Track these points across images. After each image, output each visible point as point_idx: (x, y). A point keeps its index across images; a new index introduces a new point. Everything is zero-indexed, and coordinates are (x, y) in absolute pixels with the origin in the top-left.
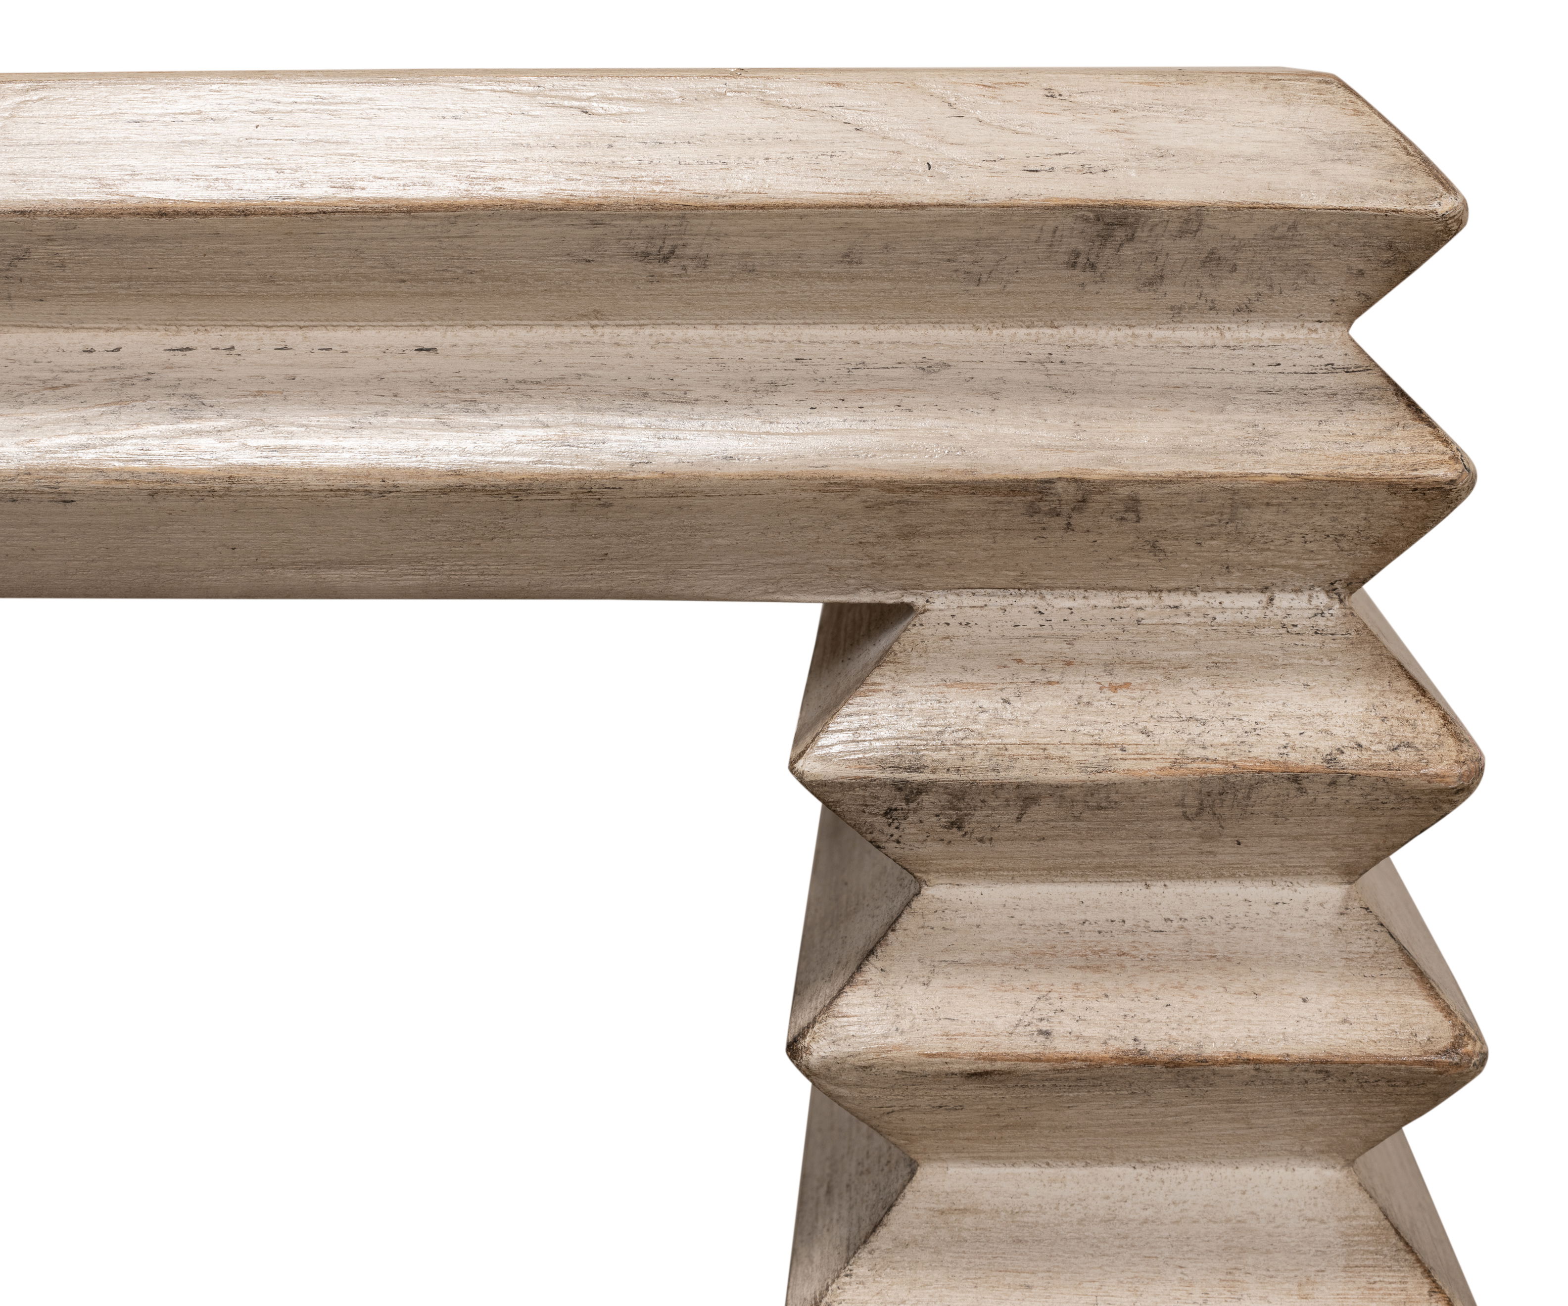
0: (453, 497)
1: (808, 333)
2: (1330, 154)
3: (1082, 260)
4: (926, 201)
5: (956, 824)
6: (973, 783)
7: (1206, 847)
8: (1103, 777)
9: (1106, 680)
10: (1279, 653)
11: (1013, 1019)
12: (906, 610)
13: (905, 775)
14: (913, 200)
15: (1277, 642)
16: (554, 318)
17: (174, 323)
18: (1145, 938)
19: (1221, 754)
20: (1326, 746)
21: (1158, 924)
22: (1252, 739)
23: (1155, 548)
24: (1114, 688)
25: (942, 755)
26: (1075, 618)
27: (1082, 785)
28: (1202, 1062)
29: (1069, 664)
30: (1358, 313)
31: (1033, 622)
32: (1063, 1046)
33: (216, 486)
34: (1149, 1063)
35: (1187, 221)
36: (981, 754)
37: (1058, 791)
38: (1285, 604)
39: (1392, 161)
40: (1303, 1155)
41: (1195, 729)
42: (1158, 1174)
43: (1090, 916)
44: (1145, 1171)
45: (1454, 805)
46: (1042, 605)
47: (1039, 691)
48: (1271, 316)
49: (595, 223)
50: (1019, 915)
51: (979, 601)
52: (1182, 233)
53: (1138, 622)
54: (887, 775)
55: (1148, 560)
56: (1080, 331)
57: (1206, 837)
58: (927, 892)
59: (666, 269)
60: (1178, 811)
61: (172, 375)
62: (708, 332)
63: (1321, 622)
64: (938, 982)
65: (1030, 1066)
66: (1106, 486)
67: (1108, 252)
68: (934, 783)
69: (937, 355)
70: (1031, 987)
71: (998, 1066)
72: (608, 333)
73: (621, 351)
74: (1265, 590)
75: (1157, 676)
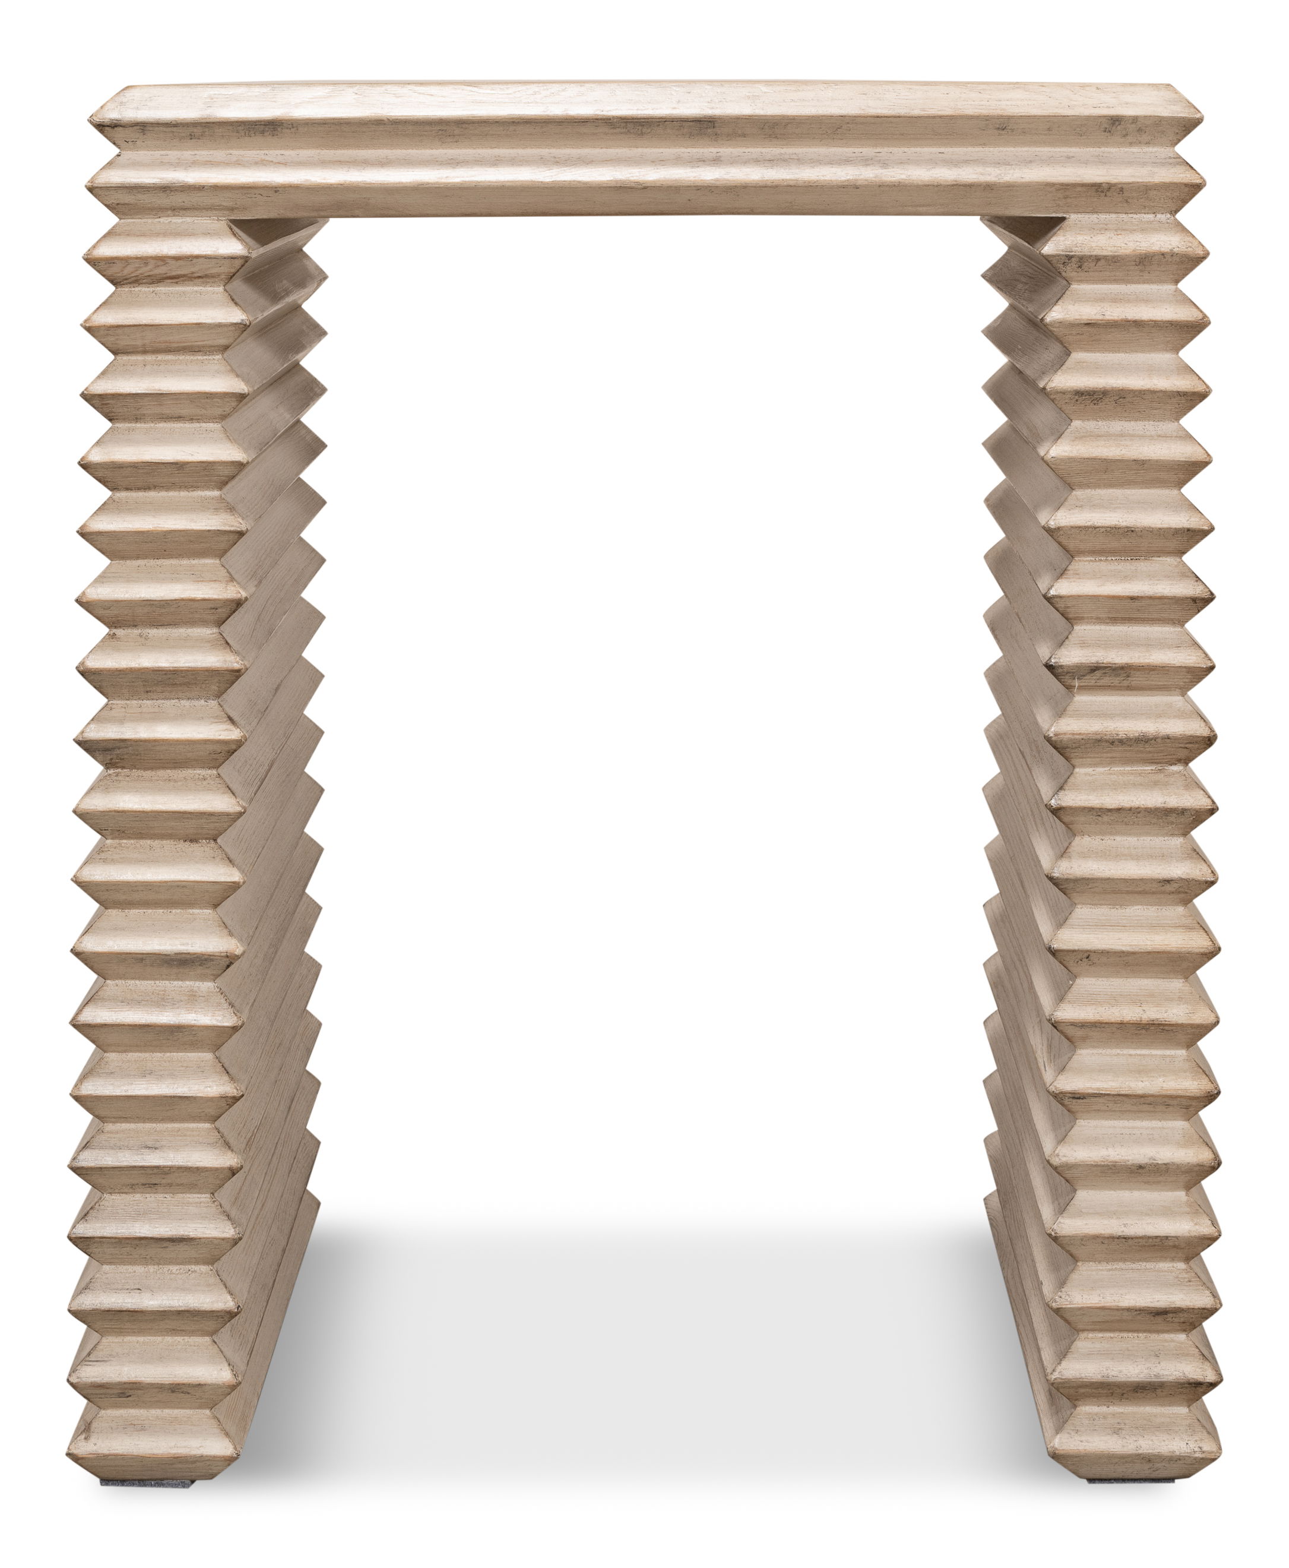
0: (955, 187)
1: (1038, 149)
2: (1169, 103)
3: (1107, 130)
4: (1069, 115)
5: (1080, 267)
6: (1085, 255)
7: (1141, 274)
8: (1116, 254)
9: (1116, 233)
10: (1157, 227)
11: (1096, 312)
12: (1063, 219)
13: (1068, 253)
14: (1066, 114)
15: (1159, 224)
16: (973, 145)
17: (876, 145)
18: (1127, 296)
19: (1145, 249)
20: (1171, 247)
21: (1129, 293)
22: (1152, 246)
23: (1127, 202)
24: (1118, 235)
25: (1077, 249)
26: (1106, 220)
27: (1112, 256)
28: (1142, 321)
29: (1106, 229)
30: (1176, 144)
31: (1096, 221)
32: (1108, 317)
33: (896, 184)
34: (1129, 321)
35: (1134, 120)
36: (1086, 249)
37: (1105, 257)
38: (1159, 217)
39: (1185, 105)
40: (1166, 351)
41: (1138, 243)
43: (1112, 291)
44: (1127, 354)
45: (1202, 261)
46: (1098, 217)
47: (1099, 235)
48: (1155, 145)
49: (987, 120)
50: (1095, 291)
51: (1083, 216)
52: (1133, 123)
53: (1123, 221)
54: (1064, 253)
55: (1125, 205)
56: (1106, 149)
57: (1141, 271)
58: (1073, 284)
59: (1003, 132)
60: (1134, 263)
62: (1012, 149)
63: (1169, 221)
64: (1076, 305)
65: (1100, 322)
66: (1115, 185)
67: (1114, 128)
68: (1075, 255)
69: (1071, 155)
70: (1099, 306)
71: (1093, 322)
72: (987, 149)
73: (991, 153)
74: (1154, 213)
75: (1128, 232)
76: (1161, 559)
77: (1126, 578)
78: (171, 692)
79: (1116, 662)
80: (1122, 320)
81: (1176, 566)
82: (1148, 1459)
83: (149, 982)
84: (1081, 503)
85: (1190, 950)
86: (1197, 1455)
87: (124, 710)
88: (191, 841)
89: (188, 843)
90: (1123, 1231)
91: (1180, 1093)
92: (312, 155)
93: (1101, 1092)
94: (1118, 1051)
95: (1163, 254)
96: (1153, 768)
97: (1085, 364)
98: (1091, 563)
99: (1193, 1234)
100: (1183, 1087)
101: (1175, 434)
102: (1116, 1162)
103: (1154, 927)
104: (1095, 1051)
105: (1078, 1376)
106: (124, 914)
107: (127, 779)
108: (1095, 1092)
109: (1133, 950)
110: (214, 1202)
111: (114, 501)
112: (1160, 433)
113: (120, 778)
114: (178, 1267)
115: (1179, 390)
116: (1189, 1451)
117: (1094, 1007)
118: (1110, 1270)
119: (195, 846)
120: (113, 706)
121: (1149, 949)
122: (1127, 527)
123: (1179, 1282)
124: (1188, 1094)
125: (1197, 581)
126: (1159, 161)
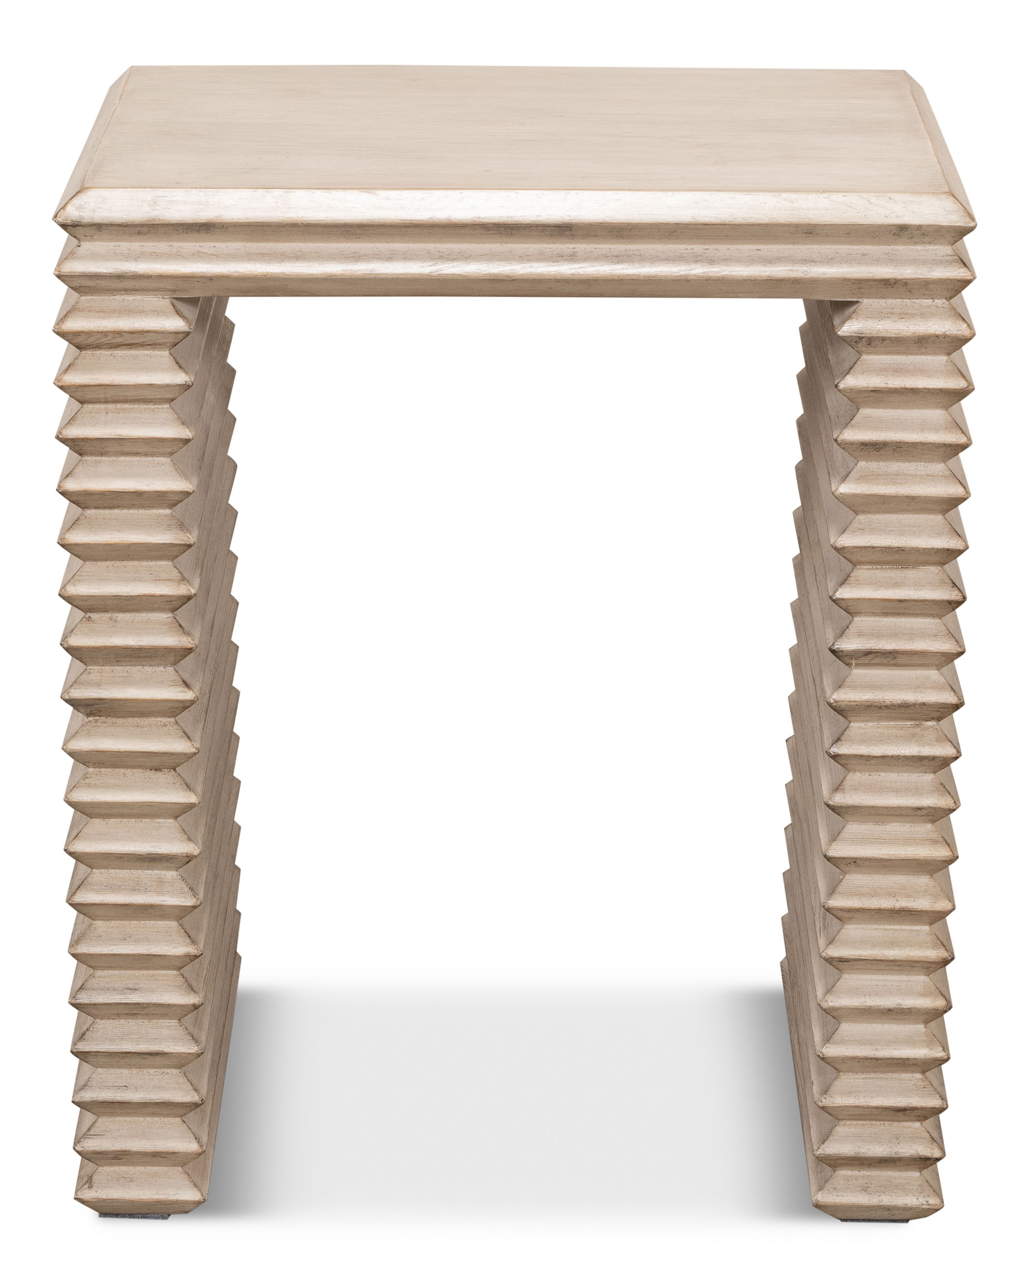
0: (768, 281)
1: (838, 247)
3: (896, 234)
4: (865, 224)
5: (869, 344)
6: (872, 337)
7: (919, 349)
8: (899, 336)
9: (900, 317)
10: (935, 312)
11: (880, 381)
12: (858, 302)
13: (860, 335)
14: (862, 223)
15: (934, 310)
16: (785, 243)
17: (705, 244)
18: (907, 366)
19: (923, 332)
20: (944, 330)
21: (909, 364)
22: (929, 329)
23: (910, 291)
24: (901, 318)
25: (867, 331)
26: (893, 304)
27: (895, 337)
28: (917, 389)
29: (892, 313)
31: (884, 305)
32: (890, 385)
34: (907, 389)
35: (918, 228)
36: (875, 331)
37: (890, 338)
38: (937, 302)
39: (961, 214)
40: (937, 408)
41: (918, 326)
42: (908, 411)
43: (895, 362)
44: (905, 411)
45: (969, 341)
46: (886, 301)
47: (886, 319)
48: (935, 244)
49: (797, 227)
50: (881, 362)
51: (873, 301)
52: (917, 230)
53: (906, 305)
54: (856, 334)
55: (909, 293)
56: (895, 247)
57: (919, 347)
58: (862, 357)
59: (810, 235)
60: (913, 342)
61: (706, 255)
63: (944, 305)
64: (865, 373)
65: (884, 389)
66: (900, 280)
67: (902, 233)
68: (865, 337)
69: (866, 252)
70: (883, 376)
71: (878, 390)
72: (797, 246)
73: (800, 251)
74: (932, 299)
75: (910, 316)
76: (925, 567)
77: (896, 585)
78: (136, 661)
79: (885, 648)
80: (901, 388)
81: (937, 574)
82: (888, 1208)
83: (126, 871)
84: (863, 526)
85: (934, 858)
86: (924, 1207)
87: (99, 674)
88: (156, 770)
89: (153, 772)
90: (874, 1055)
91: (923, 959)
92: (239, 248)
93: (861, 958)
94: (877, 926)
95: (937, 336)
96: (912, 723)
97: (870, 419)
98: (869, 571)
99: (928, 1057)
100: (925, 955)
101: (941, 474)
102: (871, 1007)
103: (908, 841)
104: (858, 926)
105: (837, 1152)
106: (105, 822)
107: (104, 725)
108: (857, 957)
109: (890, 858)
110: (181, 1025)
111: (86, 517)
112: (929, 472)
113: (99, 724)
114: (154, 1070)
115: (945, 443)
116: (918, 1204)
117: (858, 897)
118: (864, 1079)
119: (159, 774)
120: (91, 671)
121: (903, 857)
122: (899, 547)
123: (916, 1088)
124: (928, 960)
125: (953, 587)
126: (938, 258)
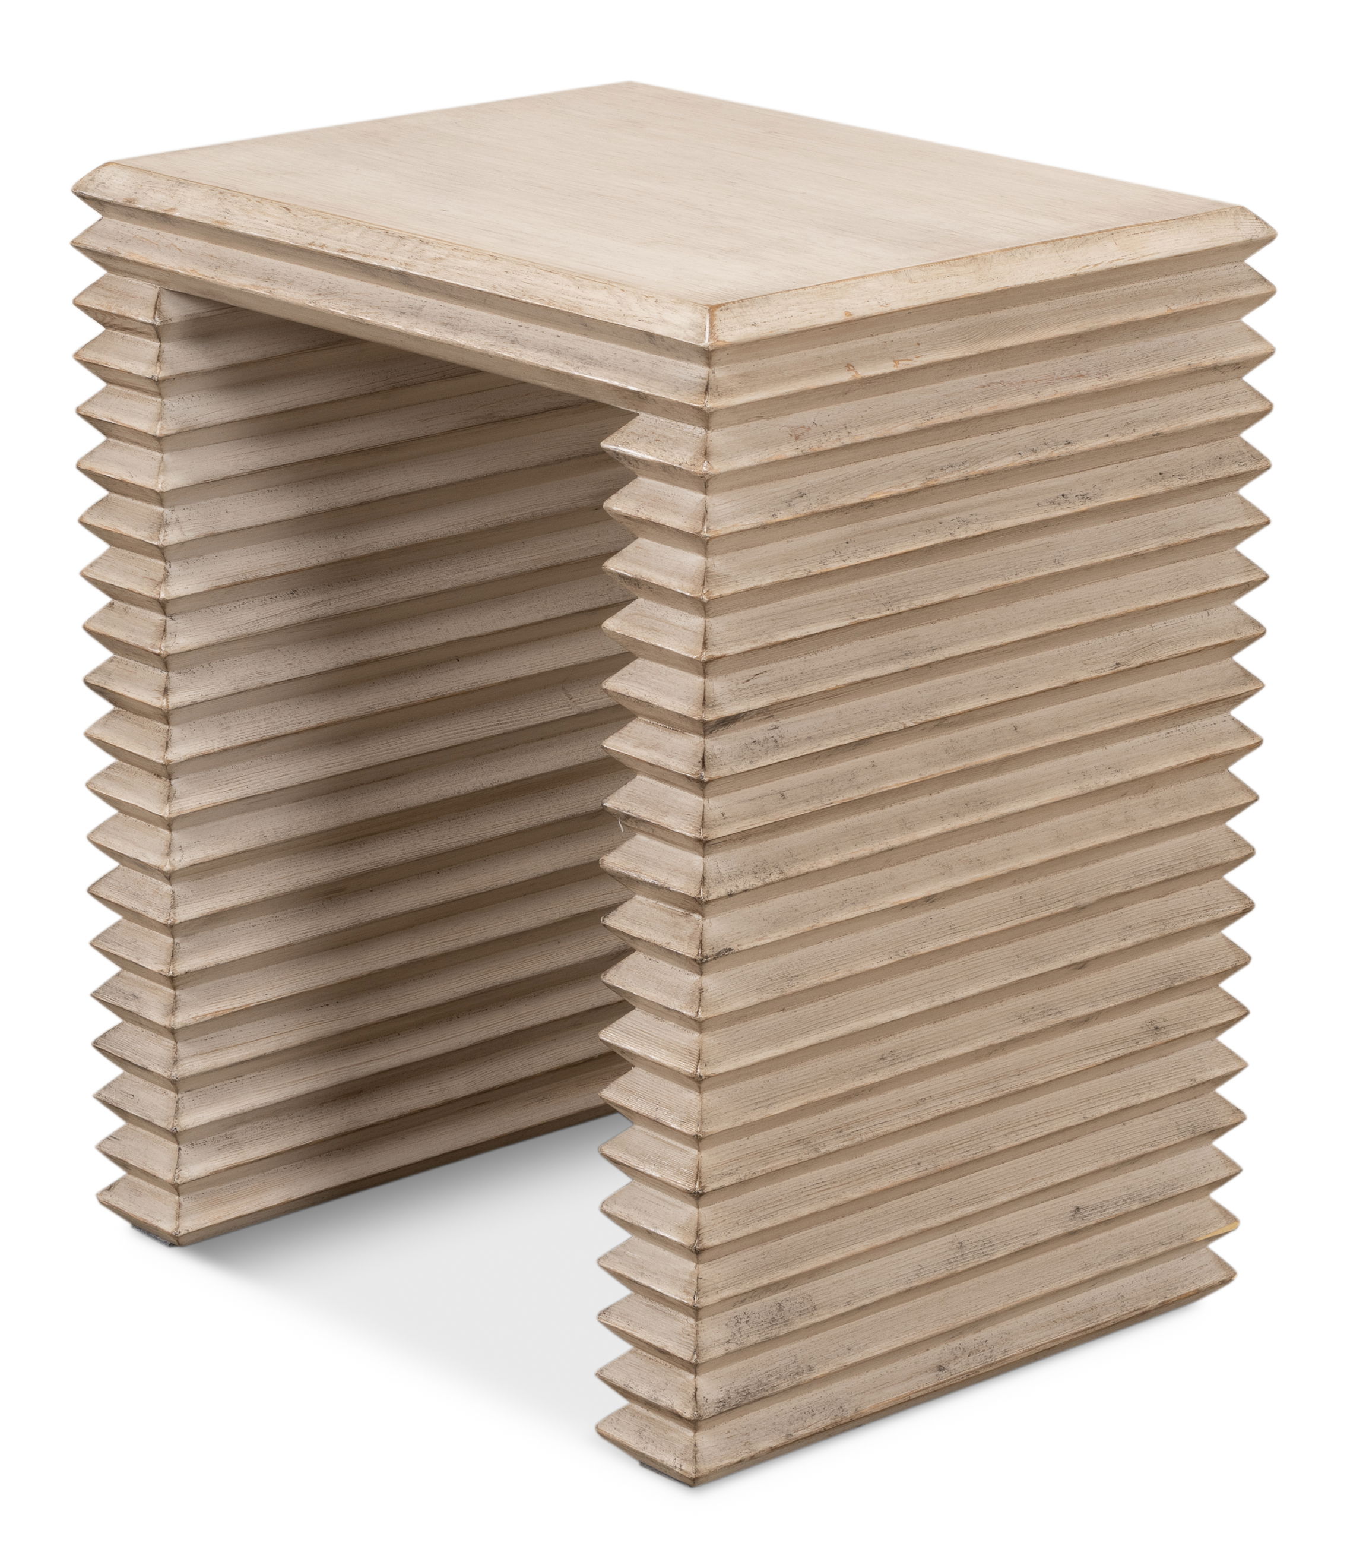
19: (663, 460)
23: (663, 411)
26: (661, 424)
31: (654, 422)
38: (696, 429)
41: (663, 452)
43: (660, 490)
57: (671, 477)
58: (638, 477)
61: (516, 332)
65: (636, 518)
75: (665, 439)
76: (690, 735)
77: (656, 746)
81: (697, 745)
88: (158, 776)
89: (155, 777)
92: (200, 247)
94: (658, 1135)
95: (675, 468)
96: (683, 911)
97: (640, 550)
101: (695, 629)
104: (644, 1129)
119: (157, 780)
122: (648, 703)
126: (690, 378)
